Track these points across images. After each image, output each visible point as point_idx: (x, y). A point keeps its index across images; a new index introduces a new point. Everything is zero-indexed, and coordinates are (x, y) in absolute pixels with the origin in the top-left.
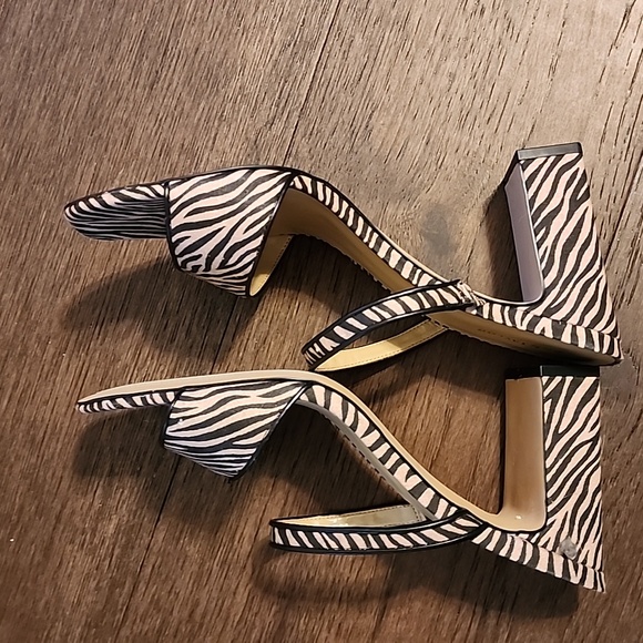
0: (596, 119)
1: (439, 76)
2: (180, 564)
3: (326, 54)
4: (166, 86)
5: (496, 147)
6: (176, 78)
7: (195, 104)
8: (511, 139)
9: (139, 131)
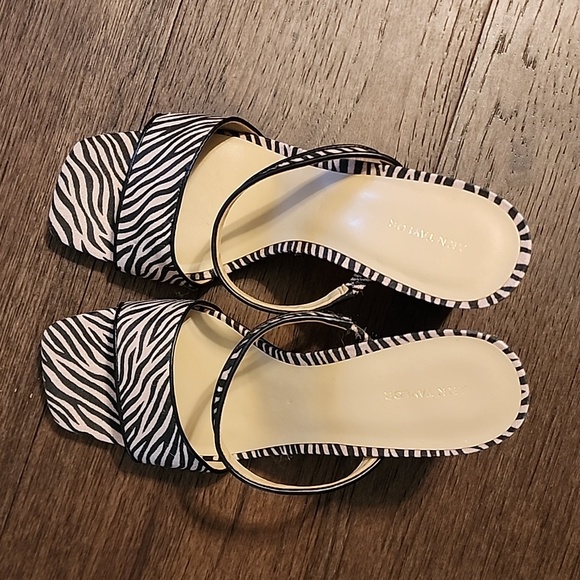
0: (418, 77)
1: (284, 35)
2: (57, 475)
3: (182, 12)
4: (33, 37)
5: (334, 100)
6: (43, 31)
7: (62, 55)
8: (346, 93)
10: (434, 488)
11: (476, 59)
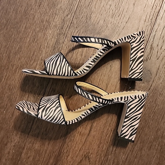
0: (144, 16)
1: (107, 5)
4: (43, 6)
5: (120, 23)
6: (45, 4)
7: (50, 10)
8: (124, 20)
9: (36, 16)
10: (143, 128)
11: (160, 12)
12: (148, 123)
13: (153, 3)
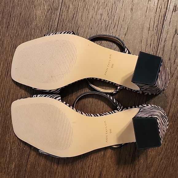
0: (146, 24)
1: (97, 15)
3: (62, 11)
4: (12, 26)
6: (15, 24)
7: (22, 31)
8: (121, 32)
9: (5, 42)
10: (167, 168)
11: (166, 15)
12: (172, 160)
13: (156, 4)
